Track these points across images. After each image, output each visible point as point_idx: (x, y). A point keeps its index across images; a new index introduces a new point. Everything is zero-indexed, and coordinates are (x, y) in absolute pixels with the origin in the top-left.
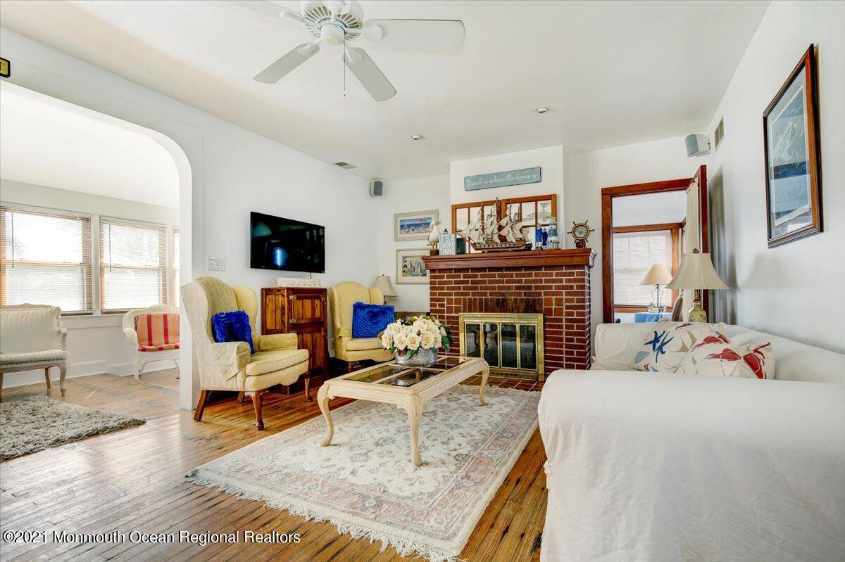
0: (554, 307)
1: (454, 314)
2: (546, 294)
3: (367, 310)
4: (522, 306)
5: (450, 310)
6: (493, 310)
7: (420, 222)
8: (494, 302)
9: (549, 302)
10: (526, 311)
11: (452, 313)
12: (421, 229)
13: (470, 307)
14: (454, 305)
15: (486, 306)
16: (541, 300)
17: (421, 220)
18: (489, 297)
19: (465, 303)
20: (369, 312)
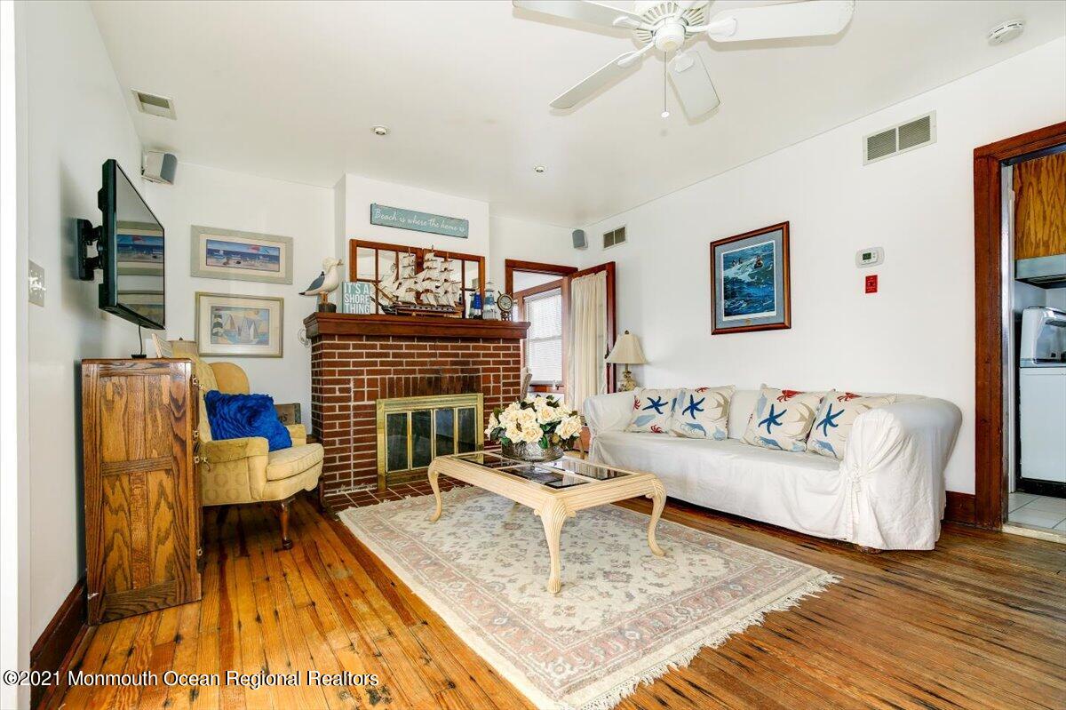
0: (492, 385)
1: (366, 402)
2: (485, 370)
3: (234, 406)
4: (459, 387)
5: (359, 396)
6: (423, 393)
7: (254, 252)
8: (425, 382)
9: (487, 379)
10: (462, 391)
11: (364, 400)
12: (257, 263)
13: (393, 390)
14: (366, 389)
15: (414, 388)
16: (478, 377)
17: (256, 248)
18: (419, 376)
19: (383, 384)
20: (240, 409)
